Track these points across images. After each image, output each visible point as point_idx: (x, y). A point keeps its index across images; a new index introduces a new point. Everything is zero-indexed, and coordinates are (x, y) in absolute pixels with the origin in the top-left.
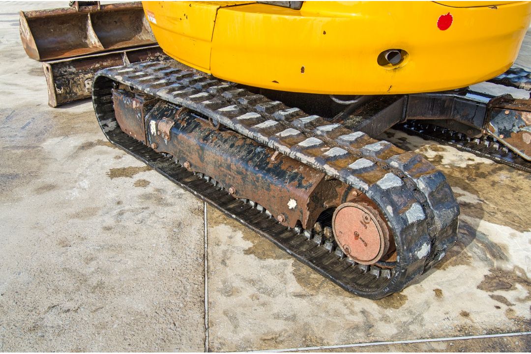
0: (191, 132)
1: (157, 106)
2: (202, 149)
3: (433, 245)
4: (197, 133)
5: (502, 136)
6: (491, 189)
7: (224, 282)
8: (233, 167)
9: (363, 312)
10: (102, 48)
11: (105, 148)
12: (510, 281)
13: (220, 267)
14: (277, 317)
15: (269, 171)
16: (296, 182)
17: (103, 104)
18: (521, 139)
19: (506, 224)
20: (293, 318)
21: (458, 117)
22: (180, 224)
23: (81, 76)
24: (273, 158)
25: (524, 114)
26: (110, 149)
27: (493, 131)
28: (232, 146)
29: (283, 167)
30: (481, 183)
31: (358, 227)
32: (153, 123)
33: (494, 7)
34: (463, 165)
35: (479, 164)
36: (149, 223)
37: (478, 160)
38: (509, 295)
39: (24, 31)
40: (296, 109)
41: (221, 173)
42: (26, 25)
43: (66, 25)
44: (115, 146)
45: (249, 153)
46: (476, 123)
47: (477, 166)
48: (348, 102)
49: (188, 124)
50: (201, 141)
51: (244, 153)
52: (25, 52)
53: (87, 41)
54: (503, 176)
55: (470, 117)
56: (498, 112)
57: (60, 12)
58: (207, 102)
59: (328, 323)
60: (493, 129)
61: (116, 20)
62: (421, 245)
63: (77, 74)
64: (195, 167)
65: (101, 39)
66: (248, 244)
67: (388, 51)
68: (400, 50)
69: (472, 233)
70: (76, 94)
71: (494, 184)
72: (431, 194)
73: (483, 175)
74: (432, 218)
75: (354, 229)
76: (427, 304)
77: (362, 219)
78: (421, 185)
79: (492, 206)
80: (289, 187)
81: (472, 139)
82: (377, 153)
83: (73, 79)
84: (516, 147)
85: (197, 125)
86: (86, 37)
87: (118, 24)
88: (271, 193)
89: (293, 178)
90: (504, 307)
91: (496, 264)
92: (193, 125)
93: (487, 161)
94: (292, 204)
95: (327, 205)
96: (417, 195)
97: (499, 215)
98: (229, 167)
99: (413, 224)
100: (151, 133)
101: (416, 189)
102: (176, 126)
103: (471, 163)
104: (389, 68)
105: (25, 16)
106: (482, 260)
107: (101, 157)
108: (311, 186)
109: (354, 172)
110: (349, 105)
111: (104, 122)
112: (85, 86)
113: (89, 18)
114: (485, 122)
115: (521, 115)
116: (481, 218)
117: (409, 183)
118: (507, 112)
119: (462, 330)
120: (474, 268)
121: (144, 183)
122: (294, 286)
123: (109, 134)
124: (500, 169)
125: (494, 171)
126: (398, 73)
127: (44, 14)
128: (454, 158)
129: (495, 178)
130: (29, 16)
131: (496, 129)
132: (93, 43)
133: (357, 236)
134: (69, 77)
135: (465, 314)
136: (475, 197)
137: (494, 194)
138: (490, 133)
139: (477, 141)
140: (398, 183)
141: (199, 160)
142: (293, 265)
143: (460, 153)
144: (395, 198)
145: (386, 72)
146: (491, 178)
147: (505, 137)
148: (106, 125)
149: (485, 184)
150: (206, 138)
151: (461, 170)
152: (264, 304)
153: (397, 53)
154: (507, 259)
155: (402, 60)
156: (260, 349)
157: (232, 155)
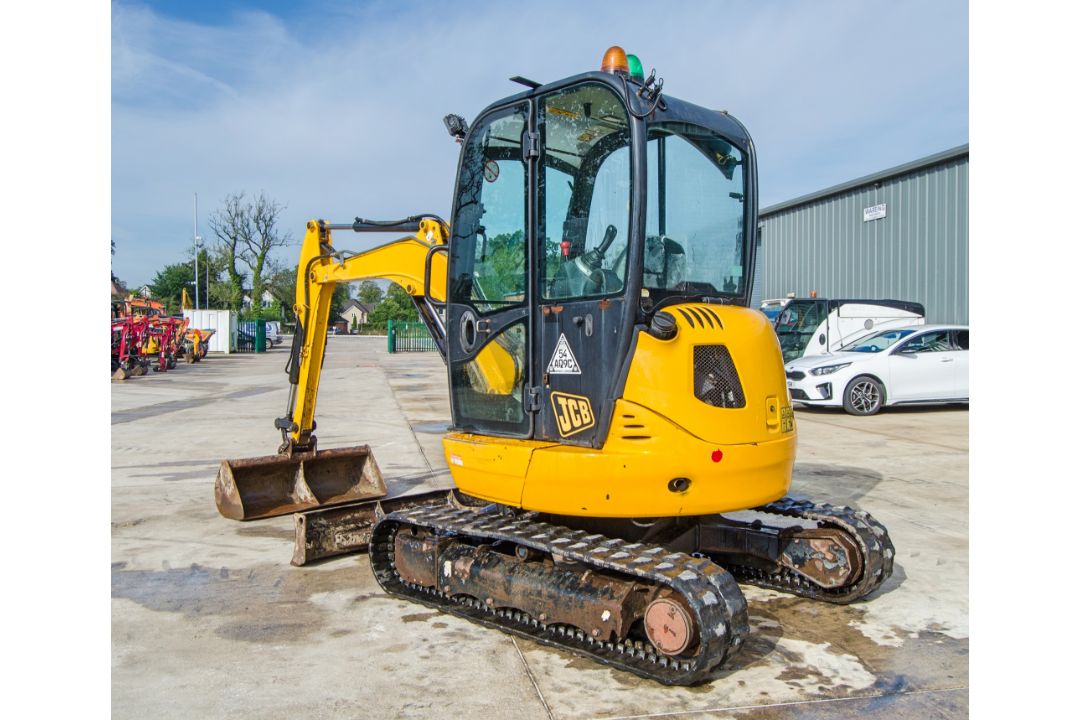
0: (494, 566)
1: (450, 547)
2: (509, 581)
3: (728, 628)
4: (501, 566)
5: (797, 566)
6: (792, 616)
7: (553, 685)
8: (545, 592)
9: (679, 696)
10: (317, 504)
11: (382, 600)
12: (803, 674)
13: (544, 677)
14: (606, 701)
15: (581, 590)
16: (608, 595)
17: (379, 552)
18: (815, 566)
19: (804, 639)
20: (621, 702)
21: (753, 551)
22: (494, 652)
23: (332, 528)
24: (583, 579)
25: (812, 541)
26: (389, 600)
27: (788, 562)
28: (540, 574)
29: (594, 585)
30: (782, 612)
31: (666, 620)
32: (448, 565)
33: (755, 444)
34: (766, 600)
35: (781, 599)
36: (463, 652)
37: (780, 595)
38: (802, 682)
39: (223, 483)
40: (600, 536)
41: (530, 602)
42: (230, 476)
43: (271, 476)
44: (394, 597)
45: (559, 577)
46: (772, 555)
47: (780, 600)
48: (646, 525)
49: (489, 560)
50: (507, 574)
51: (554, 579)
52: (217, 510)
53: (294, 496)
54: (805, 607)
55: (765, 549)
56: (789, 542)
57: (270, 461)
58: (519, 532)
59: (649, 704)
60: (787, 559)
61: (330, 469)
62: (718, 624)
63: (328, 527)
64: (500, 602)
65: (315, 492)
66: (566, 662)
67: (675, 480)
68: (685, 479)
69: (772, 646)
70: (325, 550)
71: (795, 612)
72: (722, 587)
73: (785, 607)
74: (725, 606)
75: (664, 623)
76: (733, 689)
77: (669, 612)
78: (712, 579)
79: (792, 628)
80: (602, 601)
81: (773, 576)
82: (676, 560)
83: (324, 532)
84: (812, 575)
85: (500, 560)
86: (292, 490)
87: (331, 474)
88: (585, 610)
89: (604, 593)
90: (797, 688)
91: (792, 664)
92: (495, 561)
93: (790, 596)
94: (606, 615)
95: (636, 615)
96: (710, 587)
97: (798, 634)
98: (539, 593)
99: (709, 606)
100: (443, 575)
101: (709, 583)
102: (477, 564)
103: (772, 597)
104: (678, 493)
105: (231, 466)
106: (780, 662)
107: (384, 607)
108: (622, 596)
109: (659, 570)
110: (649, 528)
111: (379, 572)
112: (335, 540)
113: (302, 467)
114: (779, 553)
115: (809, 543)
116: (781, 636)
117: (703, 579)
118: (797, 541)
119: (762, 702)
120: (773, 668)
121: (443, 625)
122: (616, 684)
123: (386, 585)
124: (802, 601)
125: (796, 603)
126: (686, 497)
127: (252, 463)
128: (755, 595)
129: (798, 608)
130: (235, 466)
131: (790, 559)
132: (302, 498)
133: (666, 628)
134: (320, 530)
135: (764, 693)
136: (776, 622)
137: (795, 620)
138: (786, 565)
139: (778, 577)
140: (694, 576)
141: (504, 593)
142: (612, 673)
143: (763, 590)
144: (693, 587)
145: (676, 496)
146: (792, 608)
147: (800, 567)
148: (381, 575)
149: (787, 614)
150: (512, 570)
151: (763, 603)
152: (592, 696)
153: (682, 482)
154: (802, 661)
155: (687, 487)
156: (597, 717)
157: (541, 582)
